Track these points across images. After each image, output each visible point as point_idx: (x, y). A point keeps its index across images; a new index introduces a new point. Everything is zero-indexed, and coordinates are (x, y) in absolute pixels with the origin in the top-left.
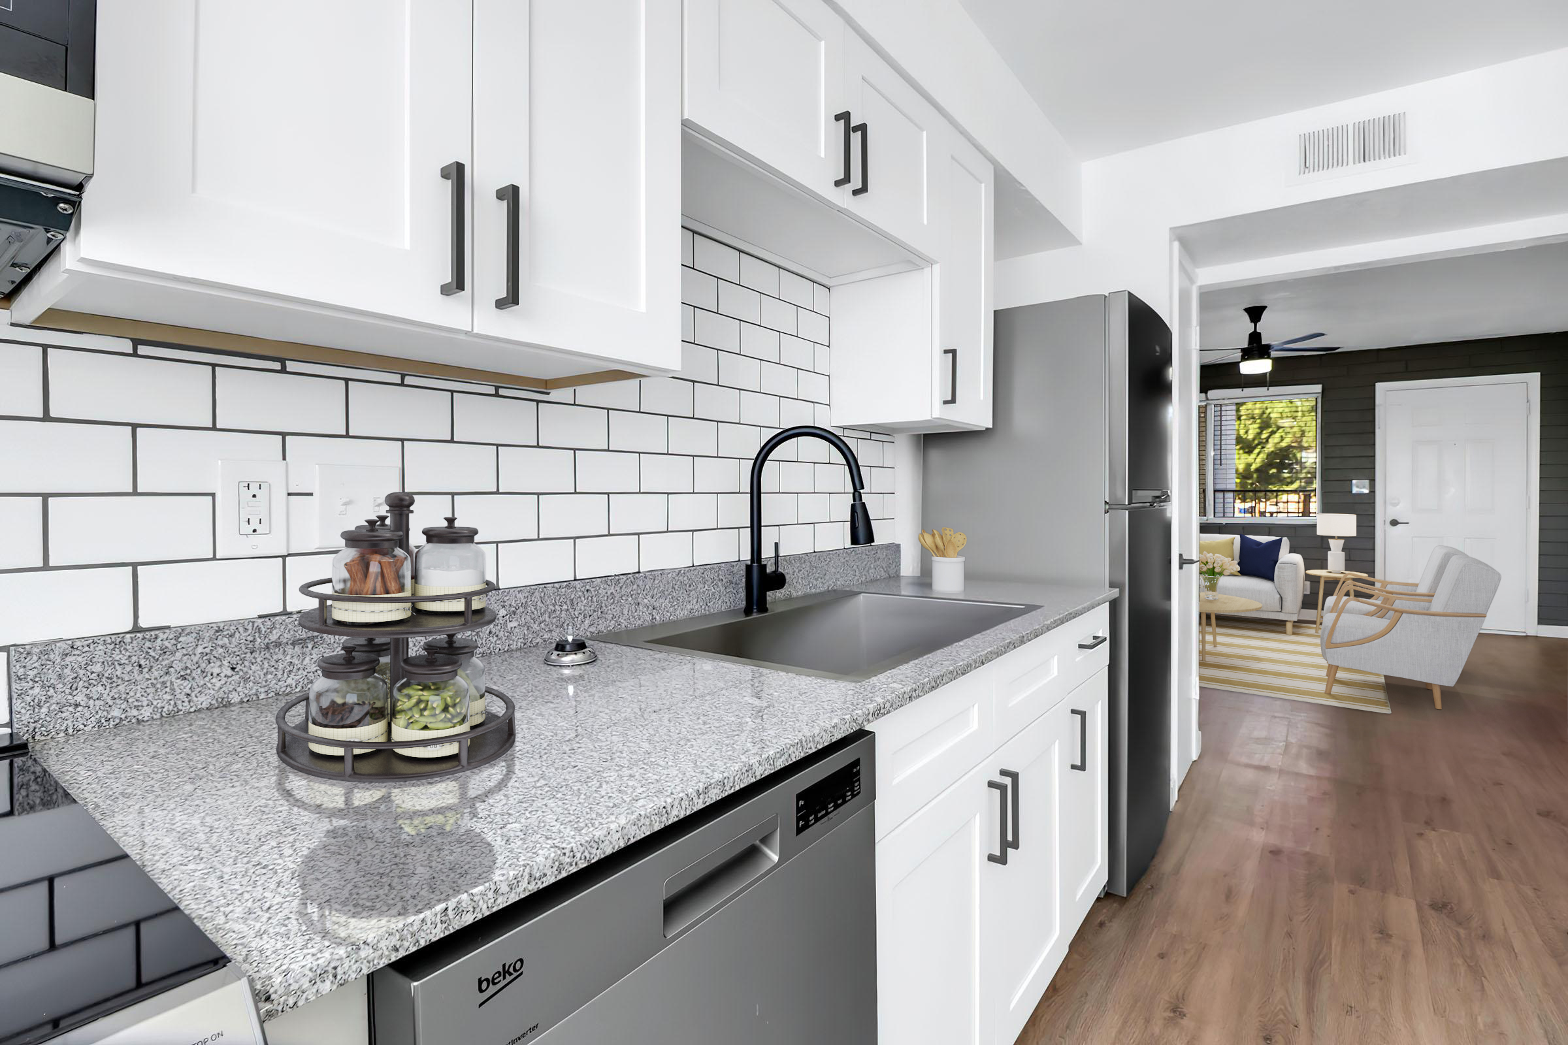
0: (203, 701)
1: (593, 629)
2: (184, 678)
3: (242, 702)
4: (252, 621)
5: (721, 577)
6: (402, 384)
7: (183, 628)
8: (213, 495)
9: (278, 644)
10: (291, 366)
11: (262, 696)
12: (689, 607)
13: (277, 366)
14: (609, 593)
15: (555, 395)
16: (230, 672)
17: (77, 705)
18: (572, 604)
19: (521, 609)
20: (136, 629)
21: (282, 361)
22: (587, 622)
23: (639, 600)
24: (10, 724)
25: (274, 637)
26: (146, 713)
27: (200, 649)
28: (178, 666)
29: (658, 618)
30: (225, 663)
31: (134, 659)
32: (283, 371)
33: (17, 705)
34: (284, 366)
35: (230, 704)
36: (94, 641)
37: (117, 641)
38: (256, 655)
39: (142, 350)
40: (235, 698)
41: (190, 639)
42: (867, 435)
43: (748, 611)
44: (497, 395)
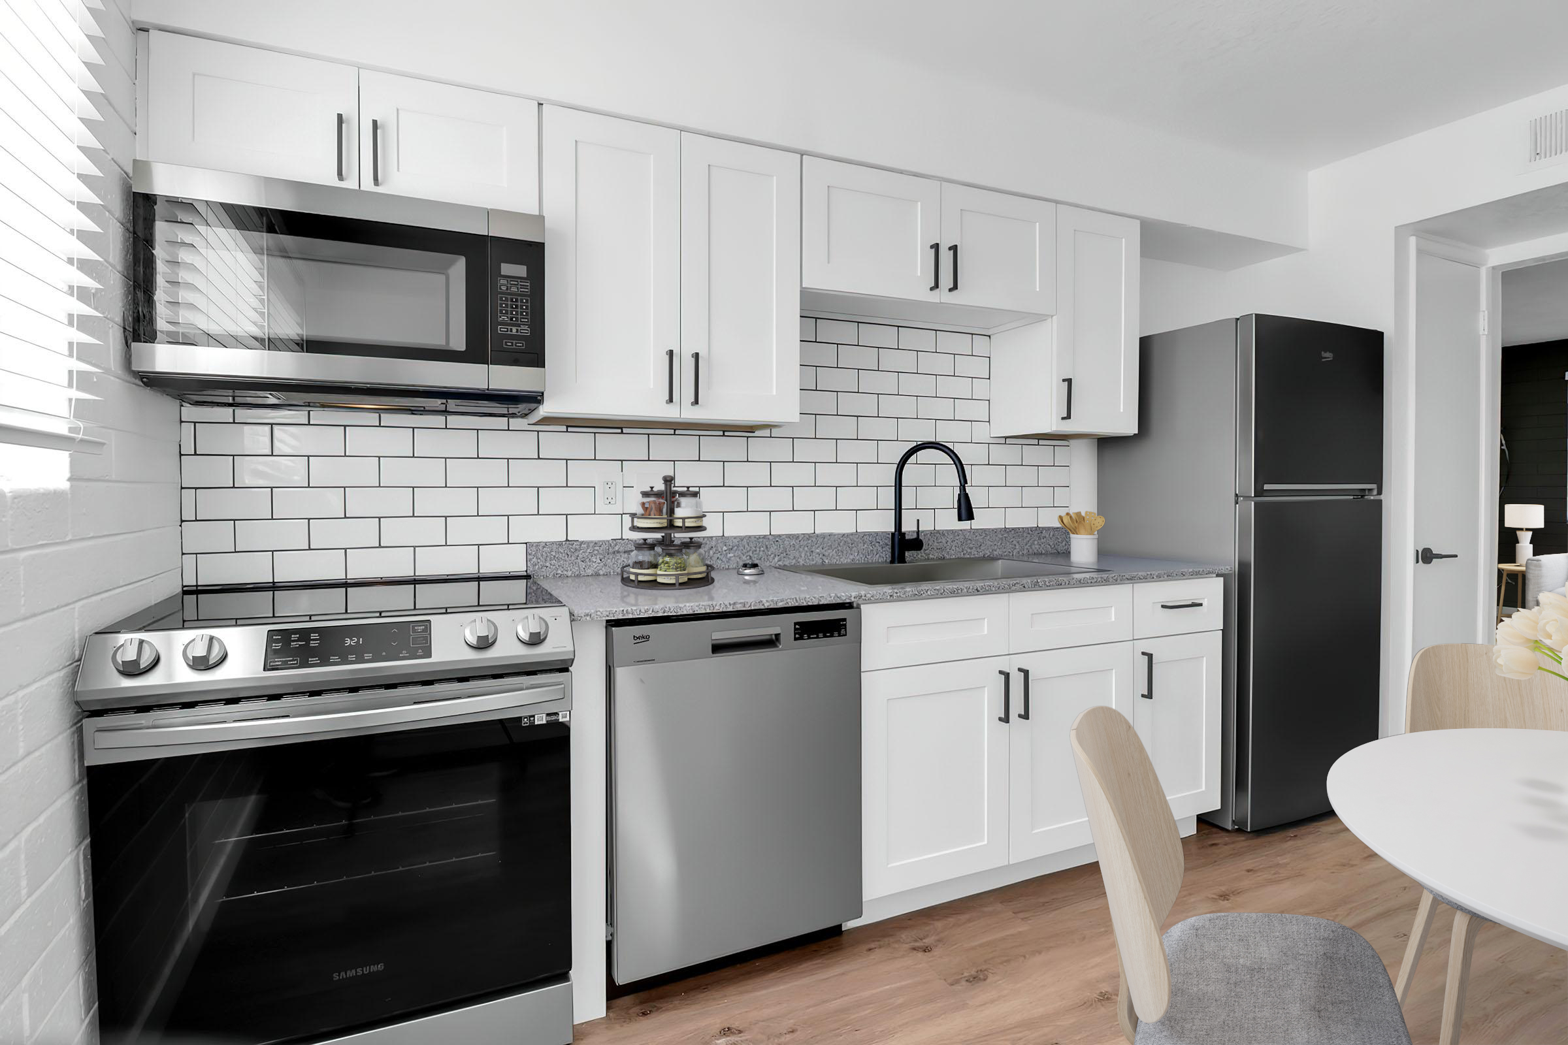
0: (590, 572)
1: (780, 563)
2: (583, 561)
3: (604, 575)
4: (608, 541)
5: (878, 540)
6: (675, 434)
7: (583, 542)
8: (594, 487)
9: (618, 552)
10: (625, 430)
11: (612, 573)
12: (852, 557)
13: (619, 431)
14: (791, 544)
15: (757, 433)
16: (600, 562)
17: (547, 567)
18: (767, 548)
19: (736, 548)
20: (567, 540)
21: (622, 428)
22: (776, 559)
23: (813, 550)
24: (526, 571)
25: (617, 548)
26: (569, 573)
27: (589, 551)
28: (581, 556)
29: (827, 561)
30: (598, 557)
31: (566, 551)
32: (622, 433)
33: (529, 565)
34: (622, 431)
35: (599, 575)
36: (553, 543)
37: (560, 544)
38: (610, 555)
39: (570, 429)
40: (601, 573)
41: (585, 546)
42: (1036, 442)
43: (892, 562)
44: (724, 435)
